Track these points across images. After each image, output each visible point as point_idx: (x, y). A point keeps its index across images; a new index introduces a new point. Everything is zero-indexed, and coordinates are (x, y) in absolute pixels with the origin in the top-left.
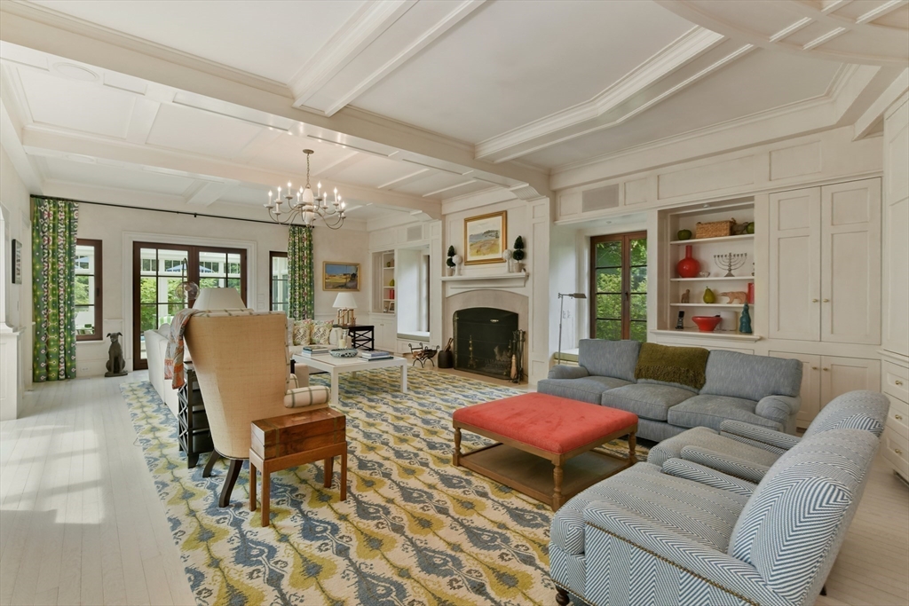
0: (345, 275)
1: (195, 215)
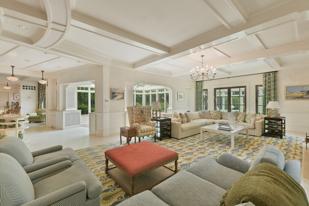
0: (301, 91)
1: (228, 78)
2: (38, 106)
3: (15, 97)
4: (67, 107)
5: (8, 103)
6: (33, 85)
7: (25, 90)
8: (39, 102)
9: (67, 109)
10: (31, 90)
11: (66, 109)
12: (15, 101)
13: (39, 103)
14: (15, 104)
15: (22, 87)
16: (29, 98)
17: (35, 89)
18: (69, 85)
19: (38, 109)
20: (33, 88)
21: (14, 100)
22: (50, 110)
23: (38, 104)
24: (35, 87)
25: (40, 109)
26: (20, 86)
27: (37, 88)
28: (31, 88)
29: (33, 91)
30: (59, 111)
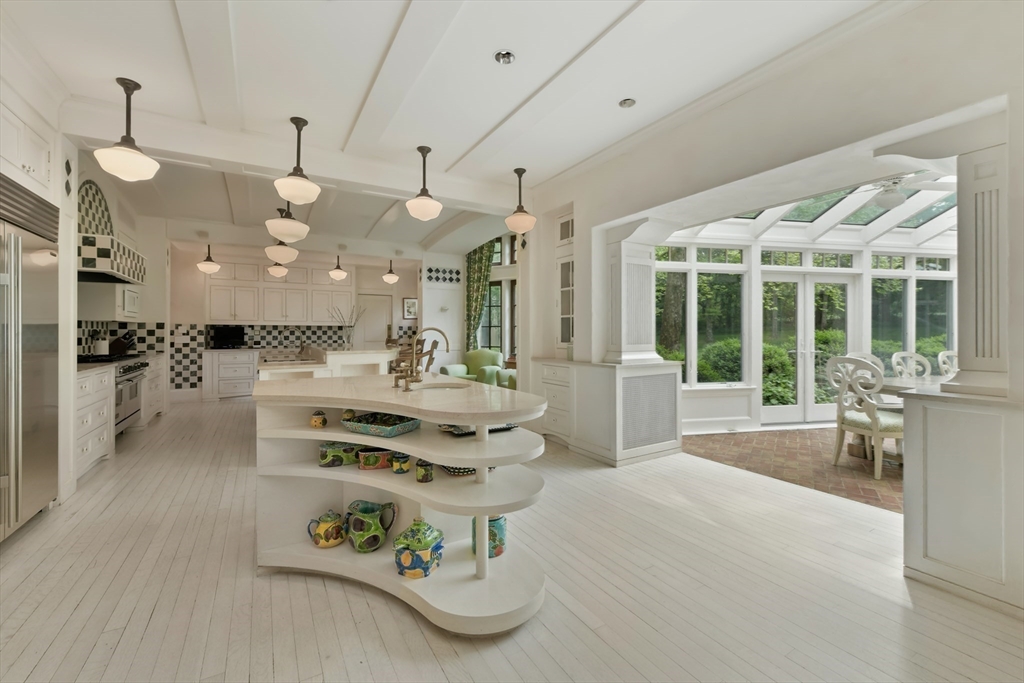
2: (466, 341)
3: (406, 309)
4: (624, 346)
5: (390, 328)
6: (455, 267)
7: (434, 283)
8: (469, 325)
9: (625, 357)
10: (448, 284)
11: (620, 352)
12: (406, 324)
13: (468, 329)
14: (405, 333)
15: (425, 274)
16: (443, 310)
17: (458, 280)
18: (646, 220)
19: (468, 350)
20: (454, 276)
21: (404, 318)
22: (535, 359)
23: (466, 332)
24: (458, 273)
25: (471, 351)
26: (421, 271)
27: (463, 276)
28: (448, 276)
29: (454, 285)
30: (588, 363)
